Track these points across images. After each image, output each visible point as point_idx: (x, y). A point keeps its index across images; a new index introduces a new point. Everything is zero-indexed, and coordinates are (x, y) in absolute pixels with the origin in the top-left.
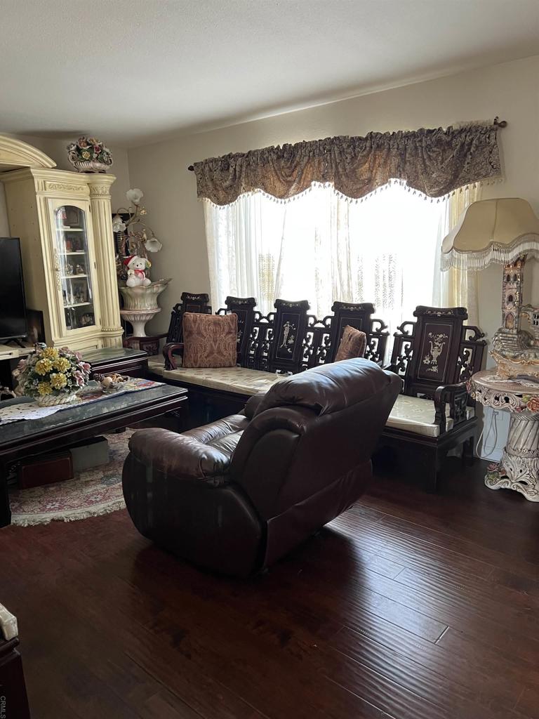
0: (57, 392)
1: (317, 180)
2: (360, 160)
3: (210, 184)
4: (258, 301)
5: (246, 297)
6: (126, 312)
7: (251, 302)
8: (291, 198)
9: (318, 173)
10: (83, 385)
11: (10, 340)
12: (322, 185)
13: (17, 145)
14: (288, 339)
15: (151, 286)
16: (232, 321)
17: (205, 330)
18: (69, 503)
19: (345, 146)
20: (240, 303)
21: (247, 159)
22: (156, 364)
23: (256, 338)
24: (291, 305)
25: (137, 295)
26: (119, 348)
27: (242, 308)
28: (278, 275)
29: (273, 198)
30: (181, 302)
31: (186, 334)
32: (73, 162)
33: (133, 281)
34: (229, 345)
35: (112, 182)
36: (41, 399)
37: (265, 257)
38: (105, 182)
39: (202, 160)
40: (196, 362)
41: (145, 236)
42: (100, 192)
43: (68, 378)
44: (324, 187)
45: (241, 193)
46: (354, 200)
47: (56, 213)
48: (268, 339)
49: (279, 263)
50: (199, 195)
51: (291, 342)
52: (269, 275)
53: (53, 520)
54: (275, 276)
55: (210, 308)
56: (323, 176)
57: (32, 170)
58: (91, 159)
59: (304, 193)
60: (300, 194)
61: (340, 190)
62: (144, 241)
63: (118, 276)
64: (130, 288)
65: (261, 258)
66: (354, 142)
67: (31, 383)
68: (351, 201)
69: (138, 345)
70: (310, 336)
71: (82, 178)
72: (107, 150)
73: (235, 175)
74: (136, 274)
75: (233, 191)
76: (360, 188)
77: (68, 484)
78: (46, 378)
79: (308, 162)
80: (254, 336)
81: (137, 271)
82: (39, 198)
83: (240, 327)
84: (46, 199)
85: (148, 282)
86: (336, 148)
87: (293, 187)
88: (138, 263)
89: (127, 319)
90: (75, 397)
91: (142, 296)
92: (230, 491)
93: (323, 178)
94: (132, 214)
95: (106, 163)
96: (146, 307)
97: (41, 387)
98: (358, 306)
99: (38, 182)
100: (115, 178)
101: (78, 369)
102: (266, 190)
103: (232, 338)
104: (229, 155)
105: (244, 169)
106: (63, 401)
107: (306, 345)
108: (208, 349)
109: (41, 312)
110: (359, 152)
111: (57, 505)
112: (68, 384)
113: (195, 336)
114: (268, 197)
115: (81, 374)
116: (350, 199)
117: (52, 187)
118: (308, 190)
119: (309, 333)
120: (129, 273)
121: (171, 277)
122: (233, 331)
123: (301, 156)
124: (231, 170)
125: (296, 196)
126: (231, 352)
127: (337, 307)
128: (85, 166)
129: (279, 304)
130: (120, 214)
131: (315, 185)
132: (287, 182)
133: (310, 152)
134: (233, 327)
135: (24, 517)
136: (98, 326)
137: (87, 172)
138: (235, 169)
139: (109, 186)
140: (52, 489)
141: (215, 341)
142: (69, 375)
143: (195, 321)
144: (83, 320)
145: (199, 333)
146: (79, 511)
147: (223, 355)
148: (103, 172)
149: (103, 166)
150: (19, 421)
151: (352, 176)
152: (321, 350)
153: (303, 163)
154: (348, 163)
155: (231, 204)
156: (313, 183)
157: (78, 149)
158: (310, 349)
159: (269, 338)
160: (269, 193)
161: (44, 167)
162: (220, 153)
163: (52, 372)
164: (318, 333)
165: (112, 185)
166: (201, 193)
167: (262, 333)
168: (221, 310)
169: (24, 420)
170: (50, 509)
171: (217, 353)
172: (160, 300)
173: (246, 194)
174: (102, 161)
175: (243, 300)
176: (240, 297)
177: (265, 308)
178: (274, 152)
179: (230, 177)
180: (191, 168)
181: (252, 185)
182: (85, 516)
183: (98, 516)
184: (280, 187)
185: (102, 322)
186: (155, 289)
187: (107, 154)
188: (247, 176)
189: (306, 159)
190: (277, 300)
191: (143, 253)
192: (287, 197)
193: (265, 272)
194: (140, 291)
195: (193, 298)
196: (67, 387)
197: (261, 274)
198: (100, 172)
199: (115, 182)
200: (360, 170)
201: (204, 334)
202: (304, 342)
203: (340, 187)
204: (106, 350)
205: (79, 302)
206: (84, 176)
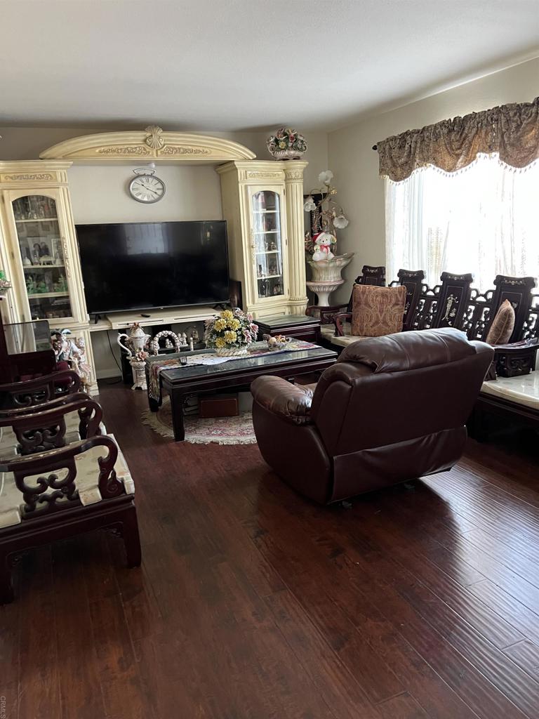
0: (229, 346)
1: (483, 151)
2: (524, 128)
3: (389, 161)
4: (426, 274)
5: (416, 269)
6: (311, 284)
7: (420, 275)
8: (459, 171)
9: (484, 145)
10: (251, 342)
11: (218, 304)
12: (487, 155)
13: (224, 143)
14: (450, 312)
15: (333, 260)
16: (400, 292)
17: (373, 300)
18: (227, 432)
19: (511, 114)
20: (410, 275)
21: (422, 135)
22: (327, 331)
23: (421, 310)
24: (455, 279)
25: (321, 269)
26: (302, 316)
27: (412, 280)
28: (445, 248)
29: (443, 171)
30: (362, 275)
31: (356, 303)
32: (272, 152)
33: (318, 256)
34: (394, 317)
35: (305, 166)
36: (218, 350)
37: (434, 232)
38: (298, 167)
39: (384, 139)
40: (362, 330)
41: (334, 214)
42: (294, 176)
43: (238, 336)
44: (490, 158)
45: (414, 169)
46: (518, 170)
47: (257, 197)
48: (432, 311)
49: (447, 236)
50: (380, 172)
51: (452, 315)
52: (437, 248)
53: (212, 442)
54: (442, 249)
55: (385, 280)
56: (490, 147)
57: (235, 163)
58: (287, 148)
59: (470, 165)
60: (468, 167)
61: (504, 160)
62: (332, 219)
63: (306, 250)
64: (315, 262)
65: (430, 231)
66: (520, 109)
67: (211, 337)
68: (515, 171)
69: (319, 313)
70: (471, 310)
71: (277, 165)
72: (301, 138)
73: (410, 152)
74: (322, 249)
75: (408, 167)
76: (525, 157)
77: (233, 419)
78: (221, 334)
79: (477, 133)
80: (420, 308)
81: (322, 247)
82: (241, 186)
83: (408, 299)
84: (246, 187)
85: (332, 256)
86: (502, 117)
87: (460, 160)
88: (324, 239)
89: (313, 289)
90: (246, 351)
91: (326, 269)
92: (310, 430)
93: (490, 149)
94: (325, 195)
95: (301, 150)
96: (329, 279)
97: (218, 341)
98: (519, 280)
99: (241, 172)
100: (307, 163)
101: (248, 329)
102: (436, 164)
103: (399, 309)
104: (406, 132)
105: (418, 145)
106: (235, 354)
107: (466, 318)
108: (374, 320)
109: (240, 282)
110: (524, 119)
111: (219, 432)
112: (238, 339)
113: (363, 306)
114: (438, 171)
115: (249, 333)
116: (514, 169)
117: (253, 176)
118: (474, 162)
119: (470, 307)
120: (315, 249)
121: (353, 252)
122: (401, 303)
123: (469, 128)
124: (407, 146)
125: (463, 169)
126: (396, 323)
127: (500, 281)
128: (281, 154)
129: (445, 277)
130: (312, 195)
131: (481, 156)
132: (456, 155)
133: (478, 123)
134: (400, 299)
135: (192, 438)
136: (286, 296)
137: (284, 160)
138: (410, 146)
139: (302, 170)
140: (221, 421)
141: (381, 312)
142: (239, 333)
143: (364, 293)
144: (275, 290)
145: (367, 304)
146: (232, 439)
147: (388, 325)
148: (297, 158)
149: (297, 153)
150: (199, 365)
151: (517, 144)
152: (480, 325)
153: (471, 136)
154: (513, 132)
155: (406, 180)
156: (478, 155)
157: (277, 141)
158: (469, 322)
159: (434, 310)
160: (439, 167)
161: (246, 159)
162: (397, 132)
163: (226, 330)
164: (480, 307)
165: (305, 169)
166: (382, 171)
167: (427, 305)
168: (393, 282)
169: (202, 365)
170: (213, 435)
171: (383, 323)
172: (344, 272)
173: (419, 169)
174: (296, 148)
175: (414, 273)
176: (411, 270)
177: (432, 281)
178: (445, 127)
179: (405, 154)
180: (375, 148)
181: (425, 160)
182: (235, 443)
183: (244, 444)
184: (449, 160)
185: (290, 292)
186: (338, 263)
187: (302, 141)
188: (422, 152)
189: (474, 131)
190: (444, 273)
191: (332, 230)
192: (455, 170)
193: (434, 245)
194: (323, 265)
195: (372, 271)
196: (237, 342)
197: (430, 247)
198: (294, 159)
199: (308, 166)
200: (526, 137)
201: (371, 304)
202: (465, 315)
203: (505, 157)
204: (292, 316)
205: (272, 275)
206: (280, 164)
